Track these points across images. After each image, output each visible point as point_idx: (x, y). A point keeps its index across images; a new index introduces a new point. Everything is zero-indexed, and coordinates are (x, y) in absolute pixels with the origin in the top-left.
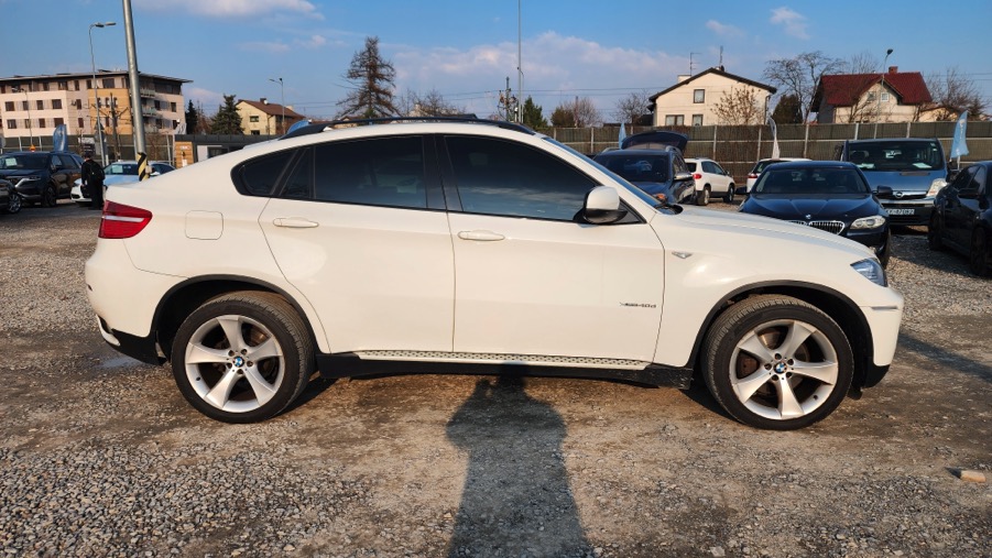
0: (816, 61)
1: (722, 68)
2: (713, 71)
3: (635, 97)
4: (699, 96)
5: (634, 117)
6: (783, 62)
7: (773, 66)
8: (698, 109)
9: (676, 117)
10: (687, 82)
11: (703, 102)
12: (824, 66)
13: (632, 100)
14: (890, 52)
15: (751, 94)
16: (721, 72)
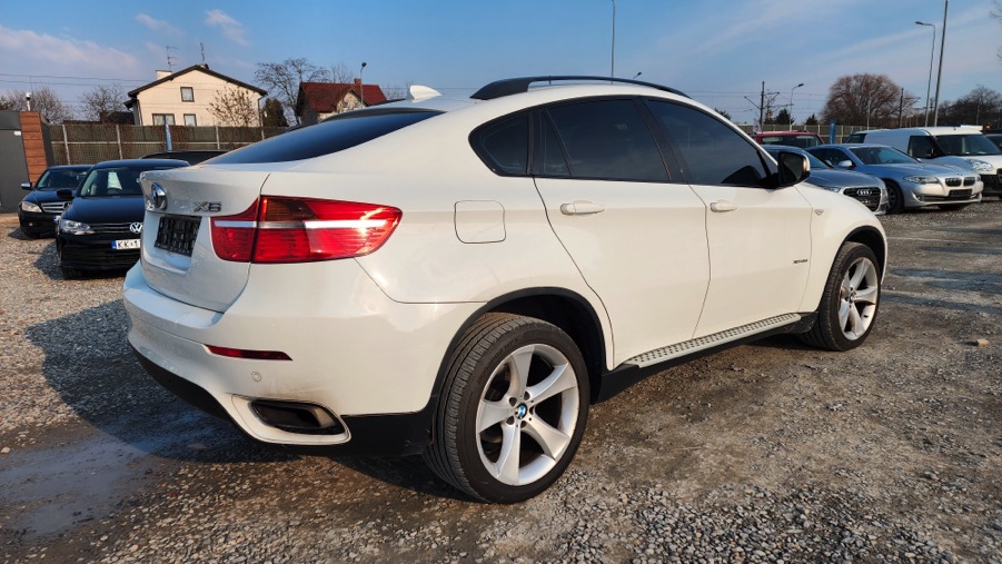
0: (303, 67)
1: (206, 66)
2: (198, 68)
3: (105, 92)
4: (187, 94)
5: (103, 114)
6: (272, 66)
7: (263, 68)
8: (189, 108)
9: (164, 115)
10: (170, 78)
11: (193, 101)
12: (311, 73)
13: (100, 94)
14: (364, 65)
15: (246, 95)
16: (206, 70)
